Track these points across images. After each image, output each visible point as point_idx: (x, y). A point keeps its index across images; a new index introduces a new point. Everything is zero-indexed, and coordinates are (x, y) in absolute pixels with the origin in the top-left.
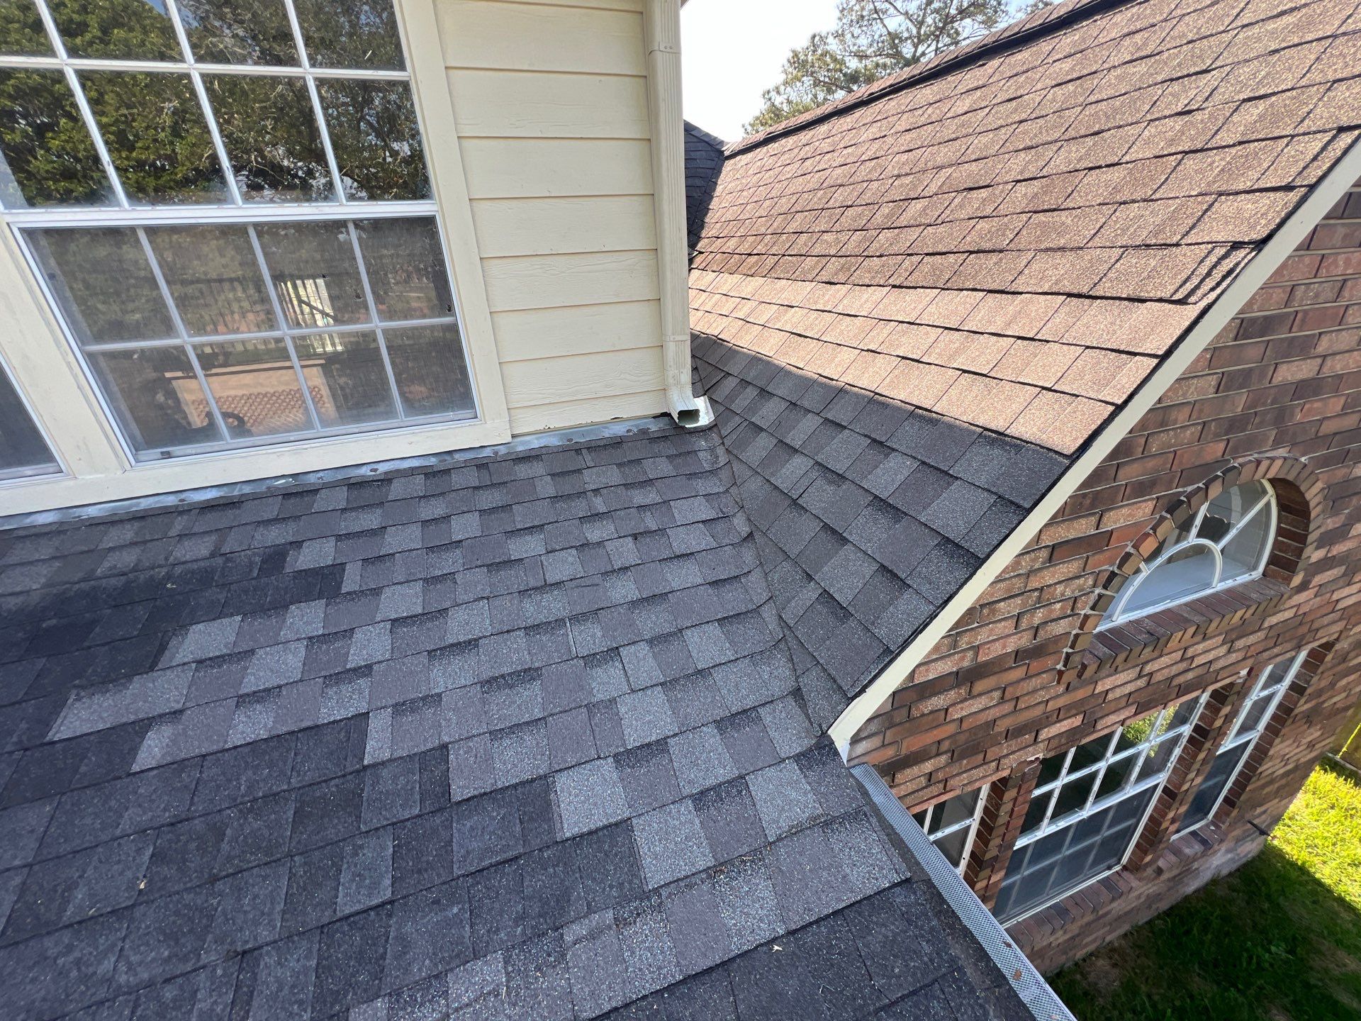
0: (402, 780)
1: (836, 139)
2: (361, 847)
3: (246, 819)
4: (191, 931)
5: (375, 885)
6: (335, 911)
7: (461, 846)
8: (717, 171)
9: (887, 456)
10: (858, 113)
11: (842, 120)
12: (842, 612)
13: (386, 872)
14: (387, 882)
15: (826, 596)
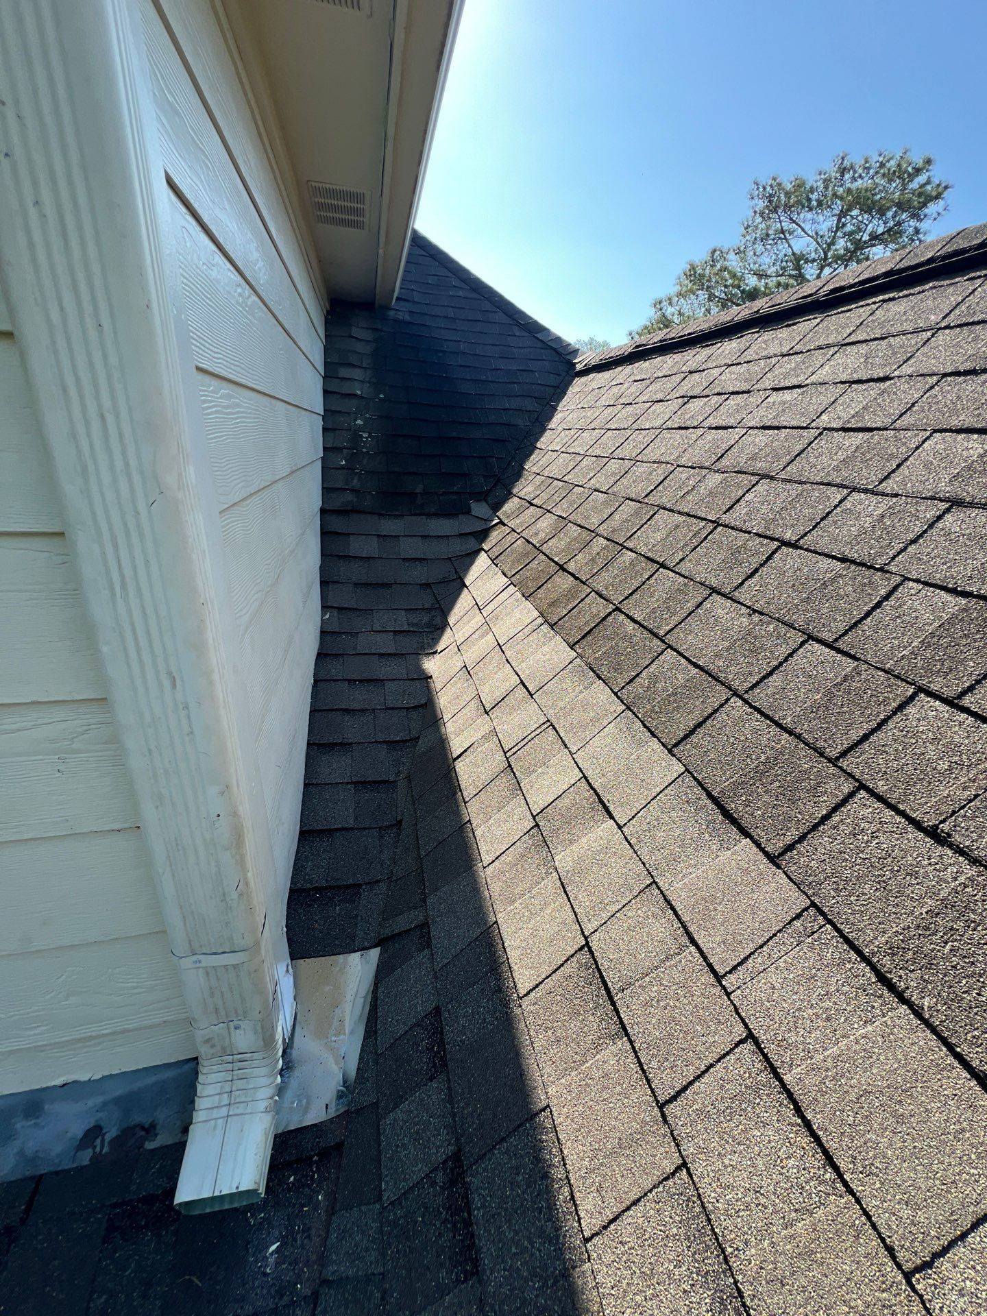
1: (754, 367)
8: (559, 391)
10: (803, 326)
11: (767, 336)
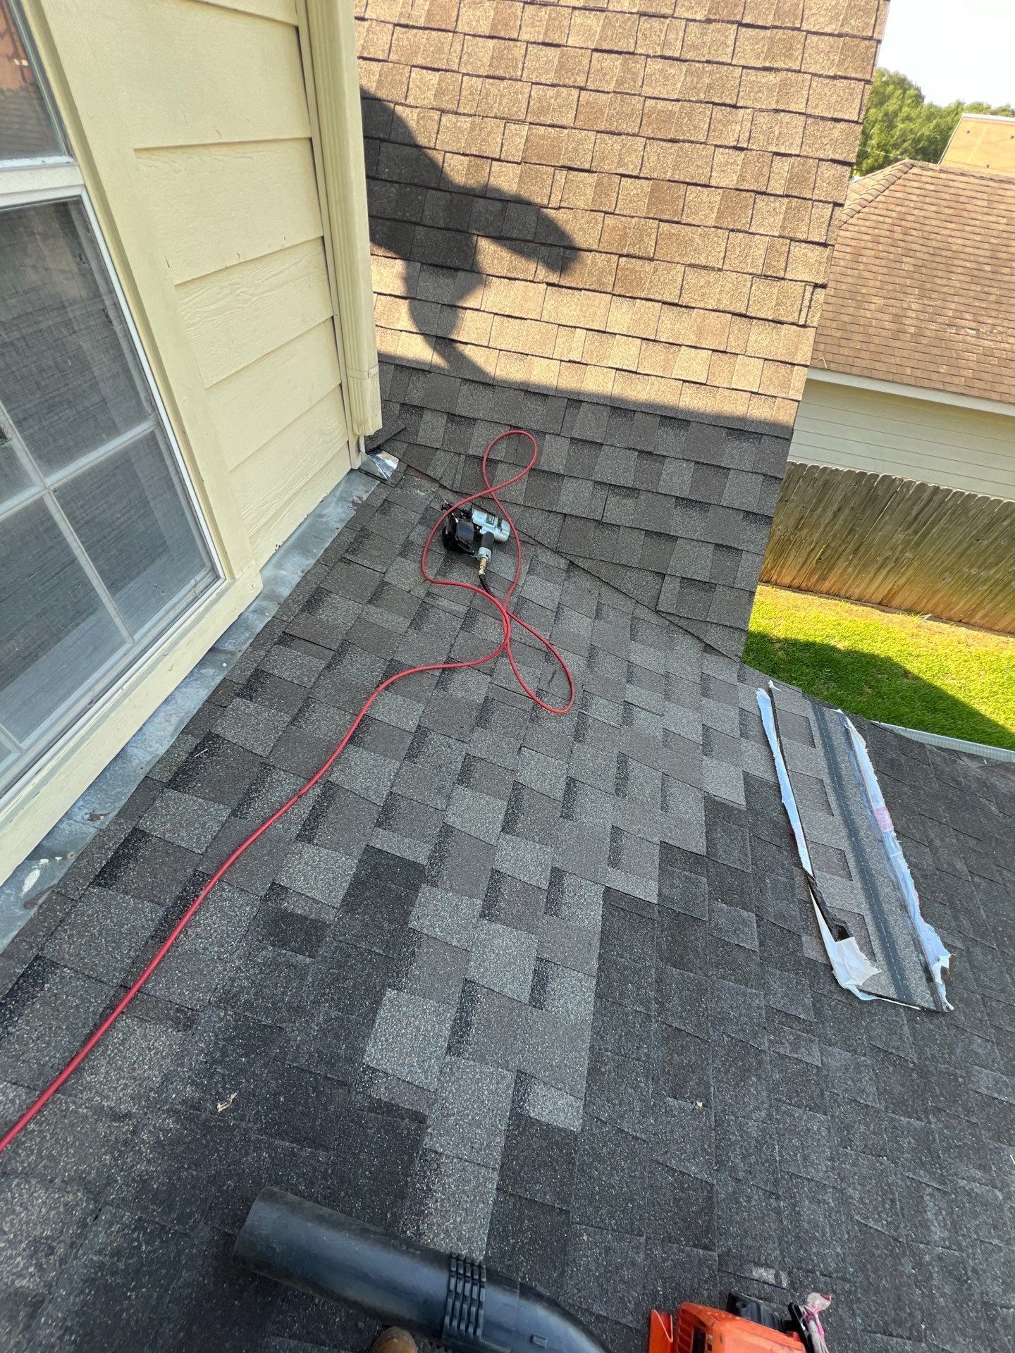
0: (676, 882)
2: (717, 924)
3: (668, 1010)
4: (742, 1060)
5: (745, 922)
6: (754, 951)
7: (734, 862)
9: (662, 462)
12: (707, 586)
13: (739, 912)
14: (745, 914)
15: (687, 581)
